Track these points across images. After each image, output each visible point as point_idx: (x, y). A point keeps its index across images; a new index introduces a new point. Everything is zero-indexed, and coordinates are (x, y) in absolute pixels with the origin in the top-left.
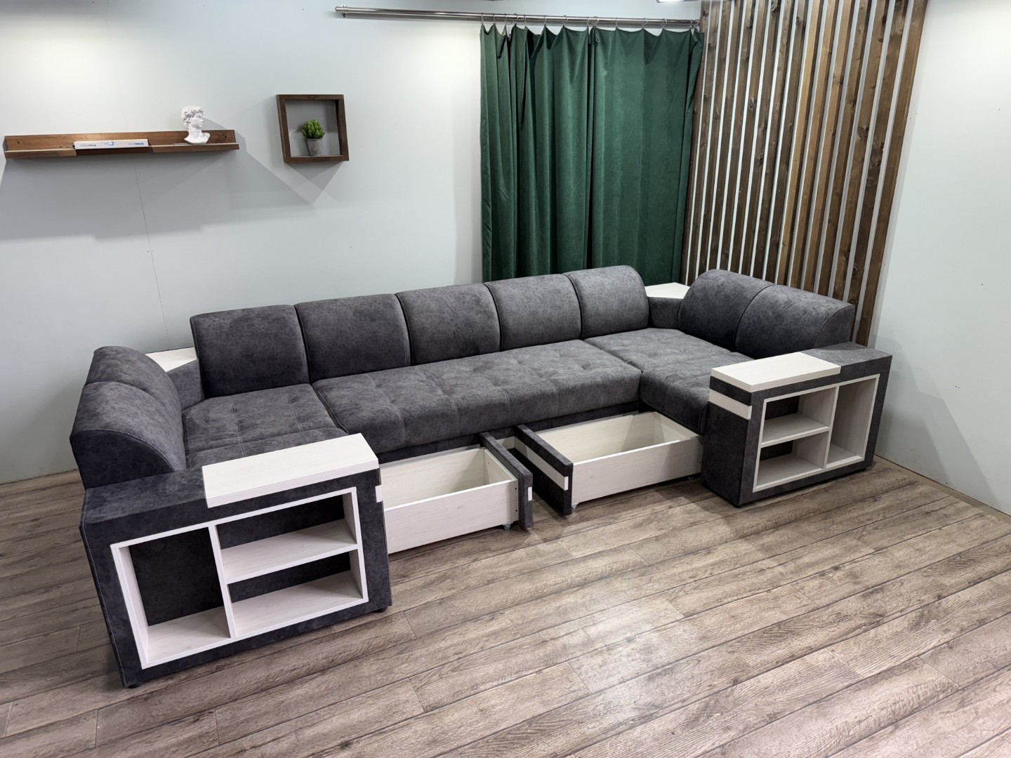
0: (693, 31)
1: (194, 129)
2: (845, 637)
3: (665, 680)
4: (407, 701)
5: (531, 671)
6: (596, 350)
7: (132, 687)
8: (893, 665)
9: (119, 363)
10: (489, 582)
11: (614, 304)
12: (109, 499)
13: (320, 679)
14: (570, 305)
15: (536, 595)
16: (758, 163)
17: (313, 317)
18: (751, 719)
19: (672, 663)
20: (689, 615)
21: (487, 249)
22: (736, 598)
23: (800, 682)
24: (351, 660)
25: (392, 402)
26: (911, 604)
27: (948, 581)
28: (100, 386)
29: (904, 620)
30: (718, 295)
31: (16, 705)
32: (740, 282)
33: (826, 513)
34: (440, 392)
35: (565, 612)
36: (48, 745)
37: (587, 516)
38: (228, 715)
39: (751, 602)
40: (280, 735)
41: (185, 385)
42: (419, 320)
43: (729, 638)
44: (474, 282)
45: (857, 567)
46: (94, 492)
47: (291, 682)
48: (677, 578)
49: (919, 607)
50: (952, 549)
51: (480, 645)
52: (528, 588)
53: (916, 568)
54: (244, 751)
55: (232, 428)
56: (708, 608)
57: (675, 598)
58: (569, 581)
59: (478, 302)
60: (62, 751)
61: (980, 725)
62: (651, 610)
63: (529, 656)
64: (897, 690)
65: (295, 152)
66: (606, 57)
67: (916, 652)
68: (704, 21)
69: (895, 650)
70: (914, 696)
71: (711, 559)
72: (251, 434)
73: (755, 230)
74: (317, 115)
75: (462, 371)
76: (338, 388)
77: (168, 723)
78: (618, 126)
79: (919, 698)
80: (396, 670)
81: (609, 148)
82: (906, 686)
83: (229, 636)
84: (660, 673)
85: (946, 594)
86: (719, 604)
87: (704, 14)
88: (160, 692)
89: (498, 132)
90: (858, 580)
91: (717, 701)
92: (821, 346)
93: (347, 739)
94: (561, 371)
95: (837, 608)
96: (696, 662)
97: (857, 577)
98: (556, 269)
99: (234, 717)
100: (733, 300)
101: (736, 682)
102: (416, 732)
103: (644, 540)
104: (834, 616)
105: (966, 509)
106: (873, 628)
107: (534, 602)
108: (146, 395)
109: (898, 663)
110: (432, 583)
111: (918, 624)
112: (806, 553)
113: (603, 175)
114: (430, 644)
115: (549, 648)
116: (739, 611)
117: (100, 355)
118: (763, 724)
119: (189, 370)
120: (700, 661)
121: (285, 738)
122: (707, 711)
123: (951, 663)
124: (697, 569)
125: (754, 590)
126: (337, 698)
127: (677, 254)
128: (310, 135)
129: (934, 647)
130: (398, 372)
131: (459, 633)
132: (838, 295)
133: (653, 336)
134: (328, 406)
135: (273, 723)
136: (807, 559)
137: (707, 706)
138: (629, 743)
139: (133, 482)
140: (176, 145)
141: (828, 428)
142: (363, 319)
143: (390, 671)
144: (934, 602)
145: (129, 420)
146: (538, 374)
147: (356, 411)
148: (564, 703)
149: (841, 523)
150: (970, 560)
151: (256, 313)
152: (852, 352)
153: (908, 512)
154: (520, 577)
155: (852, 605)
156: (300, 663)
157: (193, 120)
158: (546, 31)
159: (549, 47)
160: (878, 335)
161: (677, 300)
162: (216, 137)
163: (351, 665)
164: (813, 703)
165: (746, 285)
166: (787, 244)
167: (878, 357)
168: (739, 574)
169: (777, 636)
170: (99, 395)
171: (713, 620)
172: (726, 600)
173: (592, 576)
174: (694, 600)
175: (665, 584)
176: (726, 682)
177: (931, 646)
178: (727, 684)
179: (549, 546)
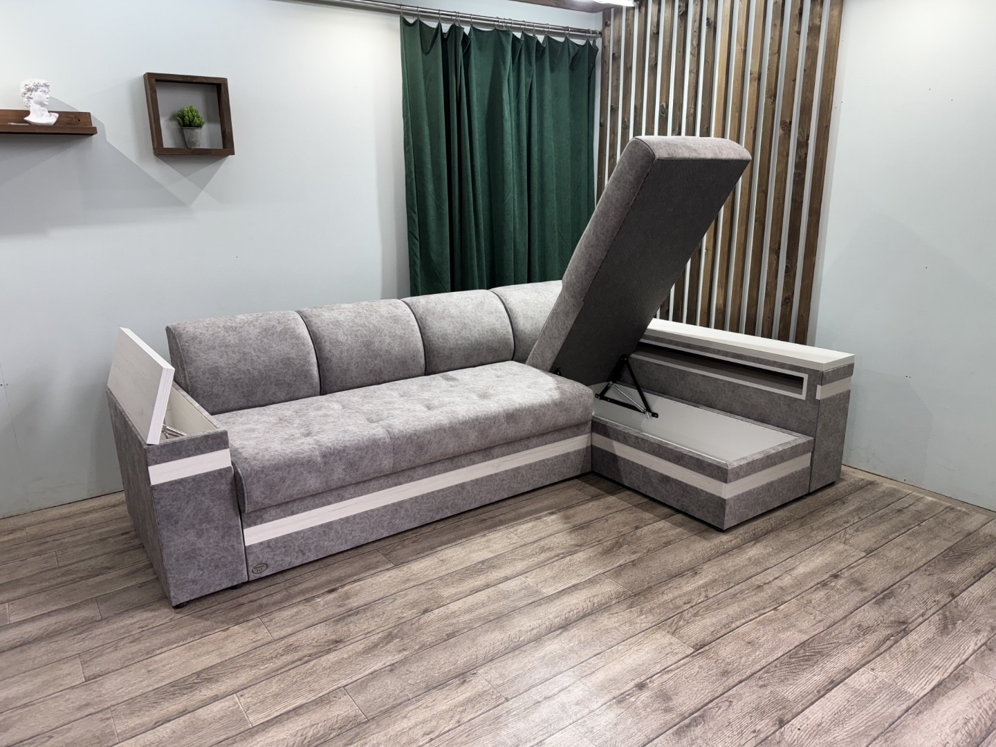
1: (37, 107)
2: (877, 652)
3: (698, 731)
8: (942, 678)
10: (451, 636)
15: (512, 646)
19: (699, 709)
20: (700, 648)
22: (743, 621)
23: (852, 712)
26: (929, 607)
27: (954, 577)
29: (929, 625)
33: (802, 520)
35: (553, 661)
37: (548, 546)
39: (762, 624)
43: (754, 669)
45: (856, 573)
48: (671, 606)
49: (938, 608)
50: (940, 545)
51: (457, 718)
52: (499, 638)
53: (915, 567)
56: (717, 637)
57: (677, 629)
58: (547, 623)
62: (654, 647)
63: (522, 725)
64: (959, 707)
65: (168, 142)
67: (959, 659)
68: (606, 31)
69: (937, 661)
70: (981, 711)
71: (700, 581)
74: (194, 101)
79: (987, 713)
82: (968, 701)
86: (728, 630)
87: (606, 24)
90: (864, 587)
95: (858, 617)
96: (727, 703)
97: (861, 584)
101: (782, 723)
103: (621, 566)
104: (856, 629)
106: (902, 638)
107: (511, 655)
109: (946, 675)
110: (375, 646)
111: (945, 627)
112: (797, 563)
114: (388, 726)
115: (545, 711)
116: (753, 635)
120: (730, 702)
124: (690, 593)
125: (759, 609)
128: (185, 123)
129: (975, 651)
131: (424, 705)
136: (801, 570)
140: (14, 124)
144: (951, 600)
149: (819, 528)
150: (963, 554)
153: (881, 511)
154: (487, 626)
155: (868, 615)
162: (66, 119)
168: (737, 594)
169: (806, 660)
171: (728, 649)
172: (734, 626)
173: (573, 615)
174: (698, 628)
175: (660, 613)
176: (771, 724)
177: (970, 651)
178: (773, 726)
179: (512, 585)
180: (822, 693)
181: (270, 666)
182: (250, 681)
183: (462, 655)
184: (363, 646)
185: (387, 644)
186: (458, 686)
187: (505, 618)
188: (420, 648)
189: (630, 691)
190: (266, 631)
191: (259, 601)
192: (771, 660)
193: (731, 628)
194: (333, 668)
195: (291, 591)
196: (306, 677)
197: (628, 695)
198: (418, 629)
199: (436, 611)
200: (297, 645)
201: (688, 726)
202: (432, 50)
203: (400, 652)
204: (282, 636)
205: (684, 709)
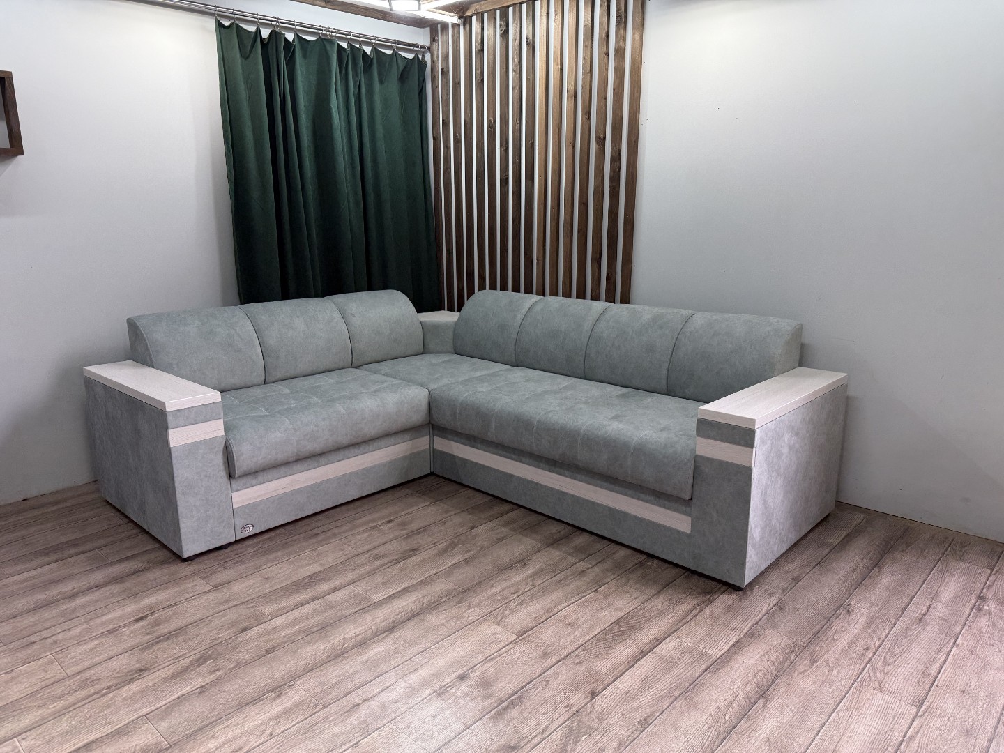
2: (684, 620)
3: (514, 712)
10: (268, 652)
15: (335, 654)
16: (504, 184)
18: (623, 732)
20: (522, 634)
23: (658, 677)
35: (376, 664)
37: (382, 554)
39: (582, 605)
43: (572, 649)
48: (499, 598)
51: (270, 730)
52: (322, 647)
58: (373, 628)
63: (338, 729)
64: (751, 662)
68: (434, 47)
69: (735, 624)
71: (529, 571)
73: (508, 249)
86: (551, 614)
87: (434, 40)
91: (580, 722)
96: (544, 683)
101: (594, 694)
103: (452, 566)
106: (707, 606)
107: (333, 662)
109: (742, 635)
110: (185, 670)
115: (363, 713)
118: (637, 734)
120: (547, 681)
122: (572, 736)
123: (786, 623)
124: (517, 583)
125: (582, 592)
131: (234, 724)
137: (570, 730)
154: (310, 637)
164: (680, 696)
166: (541, 258)
168: (562, 580)
169: (620, 635)
172: (556, 609)
173: (401, 617)
174: (521, 617)
175: (487, 606)
176: (583, 697)
177: (764, 612)
178: (585, 699)
179: (340, 595)
180: (632, 663)
181: (61, 703)
182: (36, 722)
183: (282, 667)
184: (171, 671)
185: (198, 666)
186: (275, 699)
187: (329, 628)
188: (235, 667)
189: (452, 683)
190: (60, 667)
191: (53, 637)
192: (588, 638)
193: (554, 612)
194: (133, 698)
195: (92, 623)
196: (101, 711)
197: (450, 686)
198: (235, 648)
199: (256, 629)
200: (95, 678)
201: (505, 709)
202: (252, 55)
203: (213, 672)
204: (77, 671)
205: (503, 693)
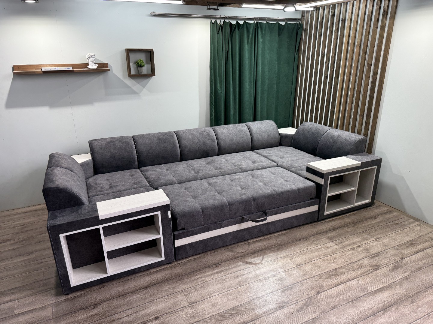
0: (298, 23)
1: (91, 63)
2: (364, 274)
3: (289, 292)
4: (182, 300)
5: (233, 288)
6: (258, 155)
7: (67, 294)
8: (383, 286)
9: (60, 159)
11: (265, 136)
12: (58, 216)
13: (145, 291)
14: (247, 137)
16: (326, 78)
17: (140, 141)
18: (325, 308)
19: (291, 285)
20: (298, 266)
21: (212, 113)
22: (318, 258)
23: (345, 293)
24: (158, 283)
25: (173, 176)
26: (391, 261)
27: (406, 252)
28: (54, 169)
29: (387, 268)
30: (309, 133)
31: (19, 301)
32: (318, 127)
33: (355, 224)
34: (193, 172)
36: (32, 318)
38: (107, 306)
39: (324, 260)
40: (129, 314)
41: (87, 169)
42: (184, 142)
43: (315, 275)
44: (207, 126)
45: (368, 246)
46: (52, 213)
47: (133, 292)
49: (394, 262)
50: (407, 239)
53: (392, 246)
54: (114, 320)
55: (107, 187)
56: (306, 263)
57: (292, 258)
58: (248, 251)
59: (208, 135)
60: (38, 320)
61: (419, 311)
62: (282, 263)
63: (232, 282)
64: (385, 296)
65: (133, 72)
66: (262, 34)
67: (393, 281)
68: (303, 19)
69: (384, 280)
70: (392, 299)
72: (114, 190)
73: (324, 105)
74: (142, 57)
75: (202, 164)
76: (150, 170)
77: (82, 309)
78: (267, 62)
79: (394, 300)
80: (177, 287)
81: (263, 72)
82: (389, 295)
83: (107, 273)
84: (286, 290)
85: (405, 257)
87: (303, 16)
88: (78, 296)
89: (217, 64)
90: (368, 251)
91: (310, 300)
92: (352, 154)
93: (157, 315)
94: (244, 164)
95: (360, 263)
97: (368, 250)
98: (241, 121)
99: (110, 307)
100: (316, 135)
101: (318, 293)
102: (186, 313)
104: (358, 266)
105: (413, 222)
106: (375, 271)
107: (233, 260)
108: (72, 173)
109: (385, 285)
111: (393, 269)
112: (347, 240)
113: (260, 82)
114: (191, 277)
115: (240, 279)
116: (319, 264)
117: (52, 156)
118: (330, 310)
119: (88, 163)
120: (303, 284)
121: (131, 315)
122: (306, 305)
123: (407, 285)
125: (325, 255)
126: (153, 299)
127: (291, 116)
128: (139, 65)
129: (400, 279)
130: (175, 164)
132: (359, 133)
133: (282, 150)
134: (146, 178)
135: (126, 309)
136: (347, 243)
137: (306, 303)
138: (275, 318)
139: (68, 209)
140: (84, 69)
141: (355, 188)
142: (161, 142)
143: (174, 288)
144: (400, 260)
145: (66, 183)
146: (234, 165)
147: (158, 180)
148: (247, 301)
149: (361, 228)
150: (415, 243)
151: (116, 139)
152: (365, 157)
153: (389, 223)
155: (366, 262)
156: (137, 285)
157: (91, 59)
158: (238, 23)
159: (238, 29)
160: (376, 149)
161: (292, 134)
162: (100, 66)
163: (158, 285)
164: (351, 301)
165: (321, 129)
166: (338, 111)
167: (376, 159)
168: (319, 249)
169: (335, 274)
170: (53, 173)
171: (309, 267)
173: (258, 250)
174: (300, 259)
176: (314, 293)
180: (337, 285)
189: (270, 277)
192: (322, 272)
193: (312, 261)
205: (287, 284)
